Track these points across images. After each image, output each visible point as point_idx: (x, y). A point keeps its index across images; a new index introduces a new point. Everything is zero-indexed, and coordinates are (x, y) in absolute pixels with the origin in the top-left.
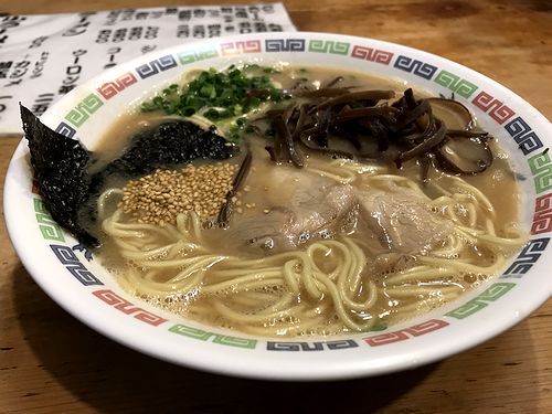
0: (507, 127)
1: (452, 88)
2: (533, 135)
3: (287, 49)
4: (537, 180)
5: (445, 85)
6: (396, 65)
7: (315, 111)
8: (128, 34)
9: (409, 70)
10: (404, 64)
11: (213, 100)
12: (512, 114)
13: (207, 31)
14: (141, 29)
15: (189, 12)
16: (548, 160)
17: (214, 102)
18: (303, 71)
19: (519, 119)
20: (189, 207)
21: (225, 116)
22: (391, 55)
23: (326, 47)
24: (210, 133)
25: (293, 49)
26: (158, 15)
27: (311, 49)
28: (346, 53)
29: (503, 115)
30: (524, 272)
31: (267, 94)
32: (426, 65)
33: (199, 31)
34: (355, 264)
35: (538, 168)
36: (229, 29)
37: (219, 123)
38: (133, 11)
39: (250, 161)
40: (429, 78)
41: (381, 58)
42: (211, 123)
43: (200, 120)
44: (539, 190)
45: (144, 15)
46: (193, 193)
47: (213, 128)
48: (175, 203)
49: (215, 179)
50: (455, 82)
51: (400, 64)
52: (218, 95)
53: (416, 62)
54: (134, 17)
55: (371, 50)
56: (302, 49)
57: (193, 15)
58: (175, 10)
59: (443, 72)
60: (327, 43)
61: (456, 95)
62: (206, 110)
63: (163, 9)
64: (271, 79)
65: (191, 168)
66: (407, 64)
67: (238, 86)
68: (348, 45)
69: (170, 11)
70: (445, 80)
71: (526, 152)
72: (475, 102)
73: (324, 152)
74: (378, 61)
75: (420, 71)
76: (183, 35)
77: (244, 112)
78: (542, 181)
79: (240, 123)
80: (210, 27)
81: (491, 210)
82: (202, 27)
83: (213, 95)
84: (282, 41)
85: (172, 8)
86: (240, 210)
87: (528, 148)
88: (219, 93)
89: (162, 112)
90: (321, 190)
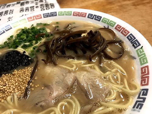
0: (128, 38)
1: (107, 24)
2: (137, 40)
3: (51, 16)
4: (140, 59)
5: (105, 23)
6: (88, 17)
7: (61, 40)
8: (3, 13)
9: (93, 18)
10: (91, 16)
11: (25, 40)
12: (129, 32)
13: (30, 9)
14: (8, 11)
15: (24, 3)
16: (143, 51)
17: (25, 41)
18: (57, 23)
19: (131, 34)
20: (13, 92)
21: (29, 46)
22: (86, 14)
23: (64, 13)
24: (23, 54)
25: (53, 16)
26: (13, 5)
27: (59, 15)
28: (71, 15)
29: (126, 33)
30: (140, 108)
31: (44, 35)
32: (98, 16)
33: (27, 9)
34: (76, 110)
35: (140, 54)
36: (37, 7)
37: (27, 50)
38: (6, 5)
39: (37, 66)
40: (99, 21)
41: (82, 15)
42: (24, 50)
43: (20, 49)
44: (142, 64)
45: (9, 6)
46: (15, 83)
47: (24, 52)
48: (8, 91)
49: (24, 76)
50: (108, 22)
51: (89, 17)
52: (27, 38)
53: (94, 15)
54: (6, 7)
55: (79, 13)
56: (56, 15)
57: (25, 3)
58: (20, 2)
59: (104, 18)
60: (64, 12)
61: (109, 26)
62: (22, 45)
63: (16, 3)
64: (46, 28)
65: (16, 72)
66: (92, 16)
67: (34, 33)
68: (71, 12)
69: (18, 3)
70: (105, 21)
71: (135, 48)
72: (116, 28)
73: (64, 57)
74: (82, 16)
75: (96, 18)
76: (22, 12)
77: (36, 43)
78: (142, 60)
79: (34, 48)
80: (31, 7)
81: (126, 74)
82: (28, 8)
83: (25, 38)
84: (49, 13)
85: (19, 2)
86: (33, 89)
87: (136, 46)
88: (27, 37)
89: (7, 47)
90: (63, 75)
